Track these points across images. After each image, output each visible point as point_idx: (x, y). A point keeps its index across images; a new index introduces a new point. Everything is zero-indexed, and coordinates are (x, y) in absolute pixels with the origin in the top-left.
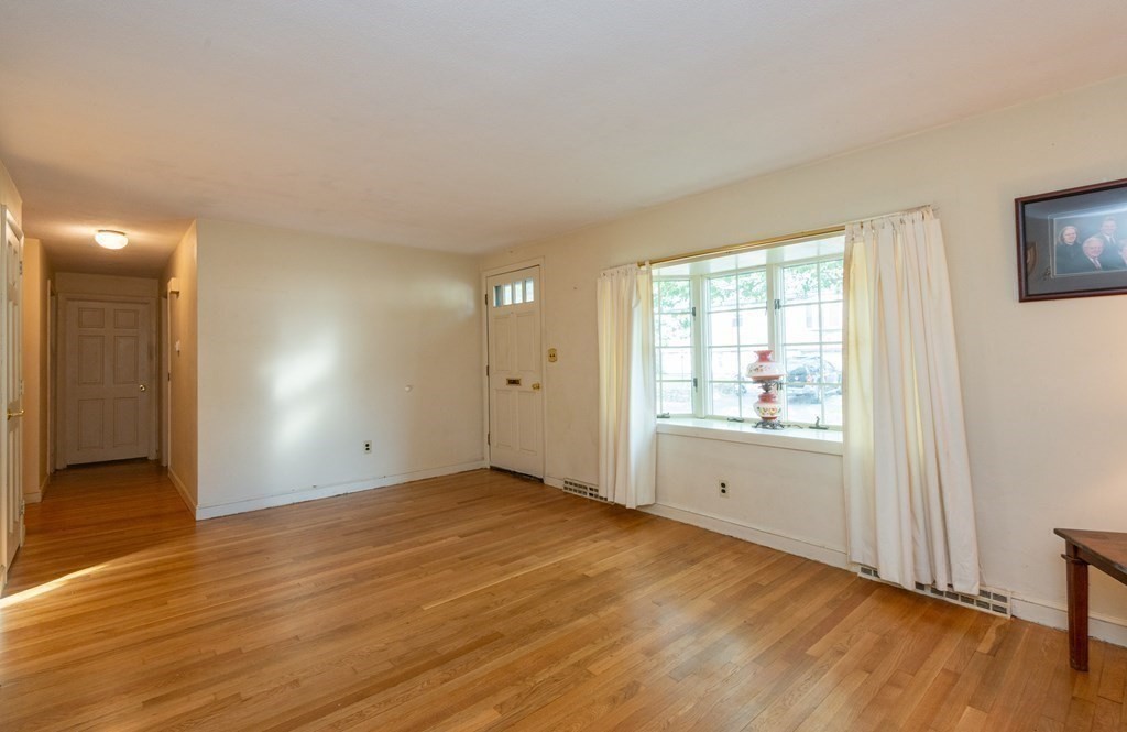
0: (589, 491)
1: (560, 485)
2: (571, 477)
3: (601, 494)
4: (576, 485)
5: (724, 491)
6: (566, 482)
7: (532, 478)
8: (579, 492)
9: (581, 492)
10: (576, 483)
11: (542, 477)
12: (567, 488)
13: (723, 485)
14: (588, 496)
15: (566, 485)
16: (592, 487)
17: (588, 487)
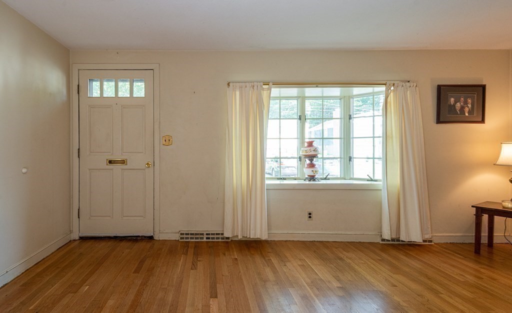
0: (205, 236)
1: (176, 237)
2: (185, 229)
3: (226, 235)
4: (191, 234)
5: (310, 217)
6: (181, 234)
7: (138, 238)
8: (196, 238)
9: (197, 238)
10: (193, 232)
11: (152, 234)
12: (183, 238)
13: (310, 214)
14: (205, 240)
15: (182, 236)
16: (208, 232)
17: (205, 233)
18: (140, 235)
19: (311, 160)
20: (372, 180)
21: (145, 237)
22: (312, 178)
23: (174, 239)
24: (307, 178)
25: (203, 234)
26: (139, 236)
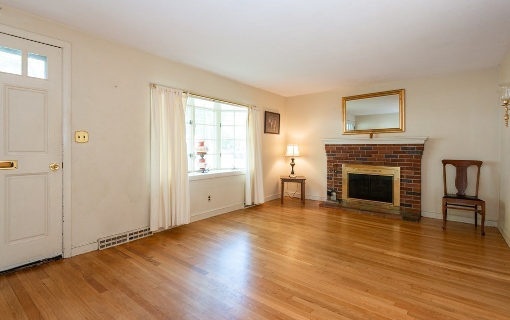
0: (128, 237)
1: (95, 247)
2: (104, 236)
3: (151, 230)
4: (113, 239)
5: (210, 200)
6: (101, 242)
7: (38, 264)
8: (118, 242)
9: (120, 241)
10: (114, 237)
11: (60, 253)
12: (104, 246)
13: (209, 197)
14: (128, 241)
15: (102, 244)
16: (131, 233)
17: (128, 234)
18: (41, 259)
19: (202, 156)
20: (234, 169)
21: (48, 260)
22: (203, 170)
23: (92, 250)
24: (199, 171)
25: (126, 236)
26: (39, 262)
